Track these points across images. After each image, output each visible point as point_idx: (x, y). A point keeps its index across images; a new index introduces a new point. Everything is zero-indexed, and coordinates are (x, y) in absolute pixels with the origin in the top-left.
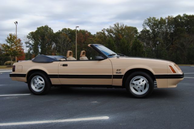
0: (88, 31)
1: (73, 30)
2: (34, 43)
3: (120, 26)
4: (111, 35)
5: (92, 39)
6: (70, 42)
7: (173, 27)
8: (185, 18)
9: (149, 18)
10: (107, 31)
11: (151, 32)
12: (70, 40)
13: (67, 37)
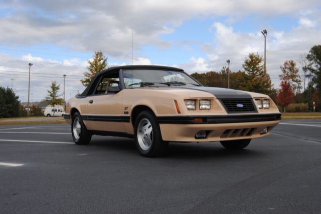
2: (320, 69)
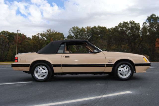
0: (24, 35)
1: (11, 33)
3: (51, 31)
4: (44, 38)
5: (28, 40)
6: (8, 43)
7: (90, 34)
8: (99, 29)
9: (73, 27)
10: (41, 35)
11: (75, 38)
12: (9, 41)
13: (6, 38)
